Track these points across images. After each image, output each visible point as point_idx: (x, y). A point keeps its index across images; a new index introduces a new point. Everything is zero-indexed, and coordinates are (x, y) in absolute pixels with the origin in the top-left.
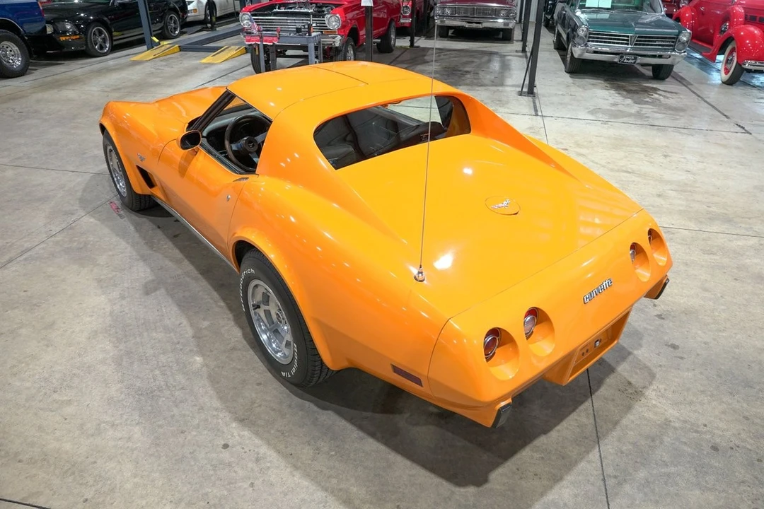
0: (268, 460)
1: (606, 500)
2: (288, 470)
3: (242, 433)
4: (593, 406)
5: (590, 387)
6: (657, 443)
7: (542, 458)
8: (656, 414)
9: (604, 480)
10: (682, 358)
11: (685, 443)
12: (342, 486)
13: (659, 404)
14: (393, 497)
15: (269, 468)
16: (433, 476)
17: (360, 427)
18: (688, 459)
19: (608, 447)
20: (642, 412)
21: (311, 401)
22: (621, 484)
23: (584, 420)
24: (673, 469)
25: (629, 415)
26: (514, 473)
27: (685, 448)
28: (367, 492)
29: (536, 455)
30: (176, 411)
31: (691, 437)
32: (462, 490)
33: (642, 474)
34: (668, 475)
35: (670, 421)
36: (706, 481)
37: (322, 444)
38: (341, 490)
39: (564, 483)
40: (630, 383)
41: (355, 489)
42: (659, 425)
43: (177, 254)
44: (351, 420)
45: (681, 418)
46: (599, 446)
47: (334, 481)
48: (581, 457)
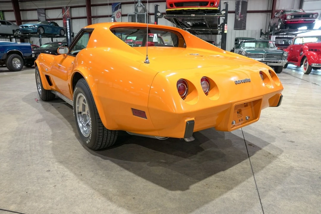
0: (68, 176)
1: (258, 198)
2: (78, 181)
3: (59, 167)
4: (250, 161)
5: (248, 154)
6: (287, 175)
7: (221, 180)
8: (285, 164)
9: (257, 189)
10: (297, 145)
11: (304, 176)
12: (104, 188)
13: (286, 161)
14: (132, 194)
15: (67, 180)
16: (157, 186)
17: (122, 166)
18: (306, 182)
19: (259, 176)
20: (277, 163)
21: (99, 156)
22: (268, 191)
23: (245, 166)
24: (298, 186)
25: (270, 165)
26: (205, 186)
27: (304, 178)
28: (118, 191)
29: (217, 179)
30: (29, 158)
31: (306, 173)
32: (173, 192)
33: (279, 187)
34: (296, 188)
35: (293, 167)
36: (319, 191)
37: (100, 171)
38: (103, 190)
39: (234, 190)
40: (270, 153)
41: (111, 190)
42: (288, 169)
43: (57, 112)
44: (118, 164)
45: (300, 166)
46: (254, 176)
47: (101, 186)
48: (243, 180)
